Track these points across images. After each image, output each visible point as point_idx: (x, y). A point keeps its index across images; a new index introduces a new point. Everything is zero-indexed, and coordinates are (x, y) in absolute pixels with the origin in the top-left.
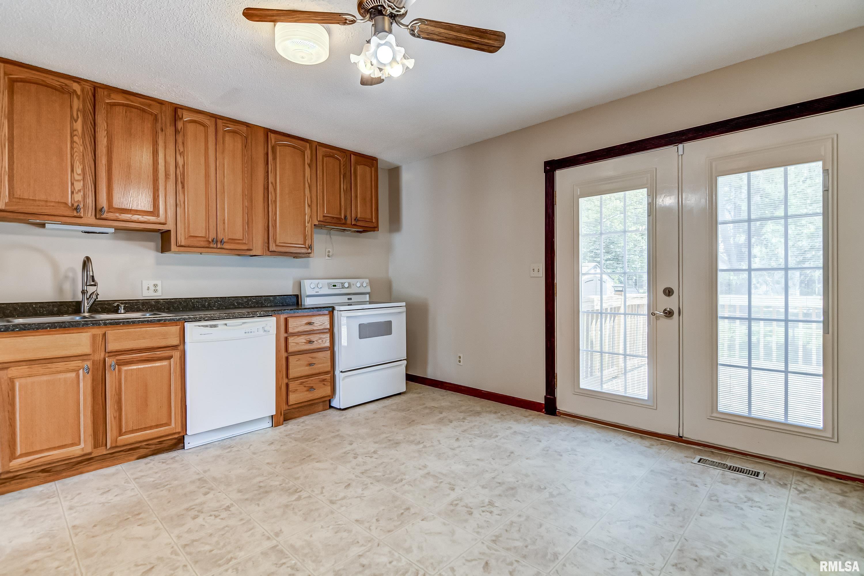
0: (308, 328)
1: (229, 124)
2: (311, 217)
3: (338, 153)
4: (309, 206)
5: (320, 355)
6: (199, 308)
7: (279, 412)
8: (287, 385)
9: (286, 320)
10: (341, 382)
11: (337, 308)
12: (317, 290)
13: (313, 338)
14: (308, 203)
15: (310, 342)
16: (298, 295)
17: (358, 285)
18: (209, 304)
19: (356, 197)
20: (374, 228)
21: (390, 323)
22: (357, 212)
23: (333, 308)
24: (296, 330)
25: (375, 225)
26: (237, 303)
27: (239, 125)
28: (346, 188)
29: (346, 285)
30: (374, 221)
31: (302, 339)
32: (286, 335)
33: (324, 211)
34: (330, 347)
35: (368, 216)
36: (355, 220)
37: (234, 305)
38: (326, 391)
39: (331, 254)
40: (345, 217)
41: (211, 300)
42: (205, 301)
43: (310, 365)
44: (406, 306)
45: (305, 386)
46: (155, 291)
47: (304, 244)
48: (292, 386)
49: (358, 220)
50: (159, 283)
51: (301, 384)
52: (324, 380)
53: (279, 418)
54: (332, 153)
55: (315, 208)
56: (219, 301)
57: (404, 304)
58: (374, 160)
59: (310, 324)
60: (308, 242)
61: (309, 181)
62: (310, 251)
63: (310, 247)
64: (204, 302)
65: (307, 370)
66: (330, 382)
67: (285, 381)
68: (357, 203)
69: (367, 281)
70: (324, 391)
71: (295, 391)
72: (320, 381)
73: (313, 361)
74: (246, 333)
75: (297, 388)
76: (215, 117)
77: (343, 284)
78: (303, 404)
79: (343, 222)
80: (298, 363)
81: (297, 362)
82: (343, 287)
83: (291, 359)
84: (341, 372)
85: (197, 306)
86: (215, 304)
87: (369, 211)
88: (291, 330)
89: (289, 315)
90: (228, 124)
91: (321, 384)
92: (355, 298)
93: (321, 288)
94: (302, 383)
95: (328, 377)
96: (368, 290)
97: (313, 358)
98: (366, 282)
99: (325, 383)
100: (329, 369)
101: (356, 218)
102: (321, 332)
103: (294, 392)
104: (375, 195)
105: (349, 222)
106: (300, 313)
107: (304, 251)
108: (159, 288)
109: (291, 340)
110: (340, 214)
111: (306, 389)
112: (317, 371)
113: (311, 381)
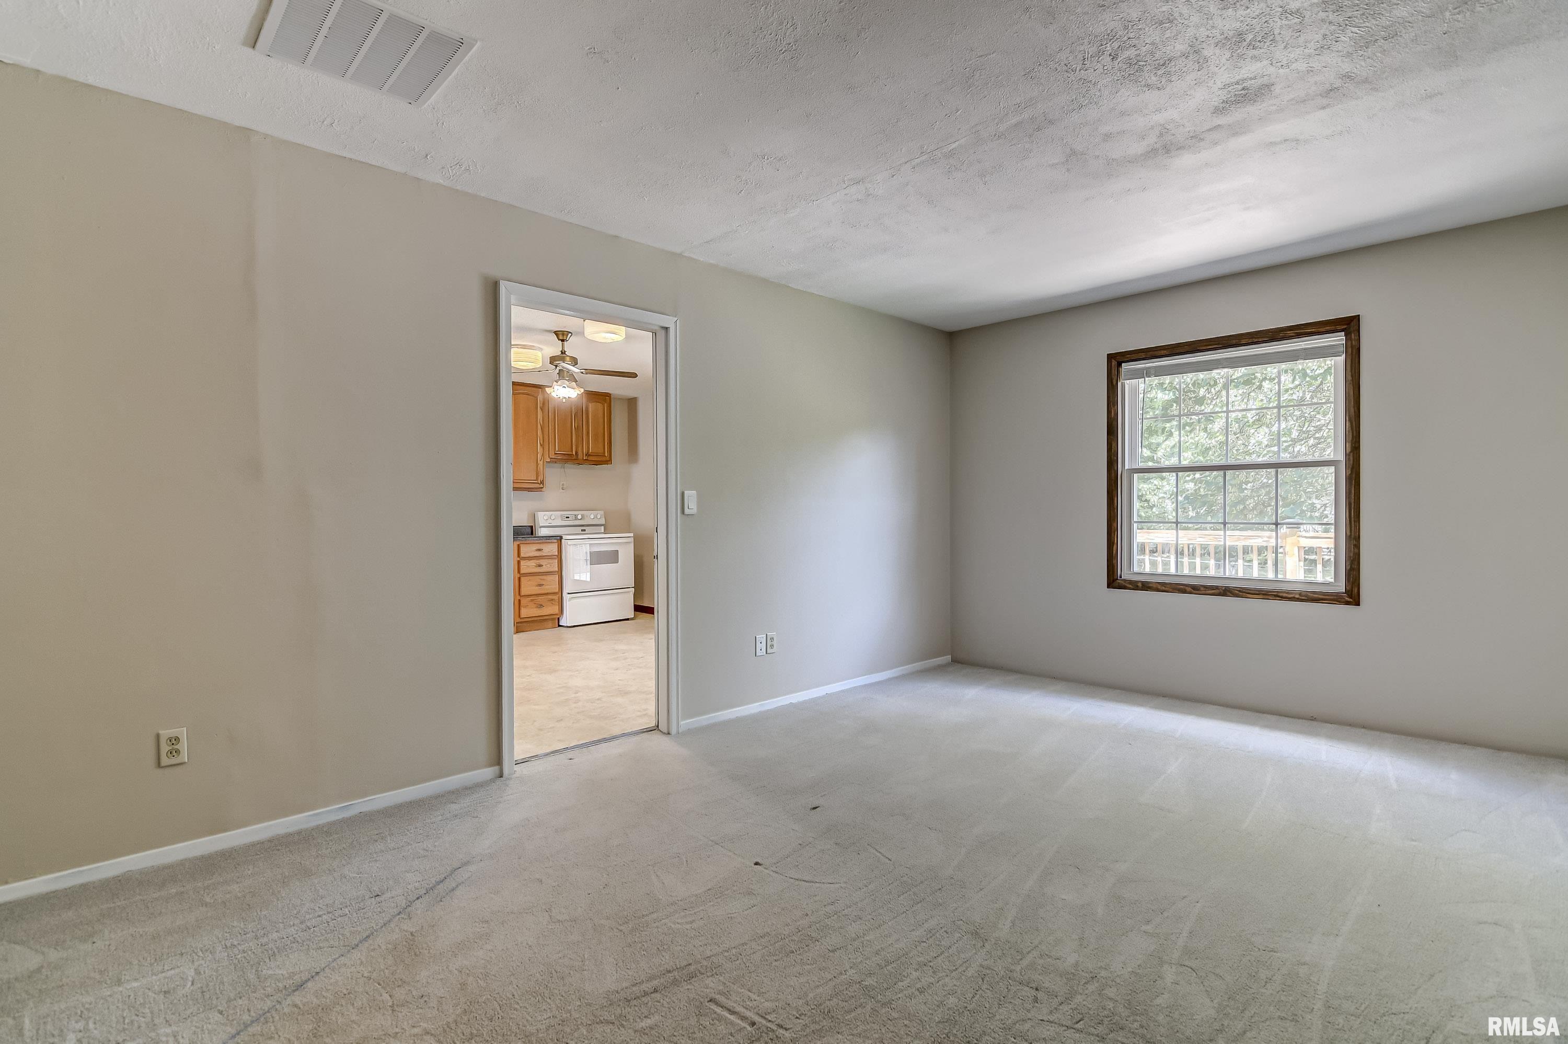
0: (538, 554)
2: (543, 455)
4: (541, 445)
5: (549, 578)
8: (519, 600)
9: (519, 546)
10: (568, 602)
11: (564, 537)
12: (550, 521)
13: (542, 562)
14: (540, 443)
15: (540, 566)
16: (532, 526)
17: (592, 517)
19: (588, 433)
20: (608, 461)
21: (616, 553)
22: (588, 448)
23: (561, 538)
24: (527, 555)
25: (608, 459)
28: (578, 426)
29: (579, 517)
30: (606, 455)
31: (532, 563)
32: (519, 559)
33: (555, 449)
34: (558, 572)
35: (601, 451)
36: (586, 455)
38: (555, 609)
39: (565, 487)
40: (576, 453)
43: (540, 585)
44: (634, 537)
45: (535, 603)
47: (537, 479)
48: (524, 601)
49: (589, 455)
52: (552, 600)
55: (547, 447)
57: (632, 535)
58: (606, 396)
59: (539, 550)
60: (540, 478)
61: (541, 423)
62: (542, 486)
63: (542, 482)
65: (537, 590)
66: (558, 602)
67: (518, 597)
68: (589, 439)
69: (602, 512)
70: (553, 609)
71: (526, 607)
72: (548, 600)
73: (542, 582)
75: (528, 604)
77: (576, 516)
78: (533, 619)
79: (575, 458)
80: (529, 583)
82: (576, 519)
83: (522, 579)
84: (568, 593)
87: (601, 446)
88: (522, 555)
89: (522, 542)
91: (550, 604)
92: (587, 529)
93: (554, 519)
94: (532, 600)
95: (556, 597)
96: (603, 522)
97: (543, 580)
98: (600, 514)
99: (553, 602)
100: (557, 590)
101: (588, 453)
102: (550, 557)
104: (607, 430)
105: (580, 456)
106: (531, 540)
107: (537, 486)
109: (522, 563)
110: (572, 451)
111: (535, 606)
112: (546, 592)
113: (541, 599)
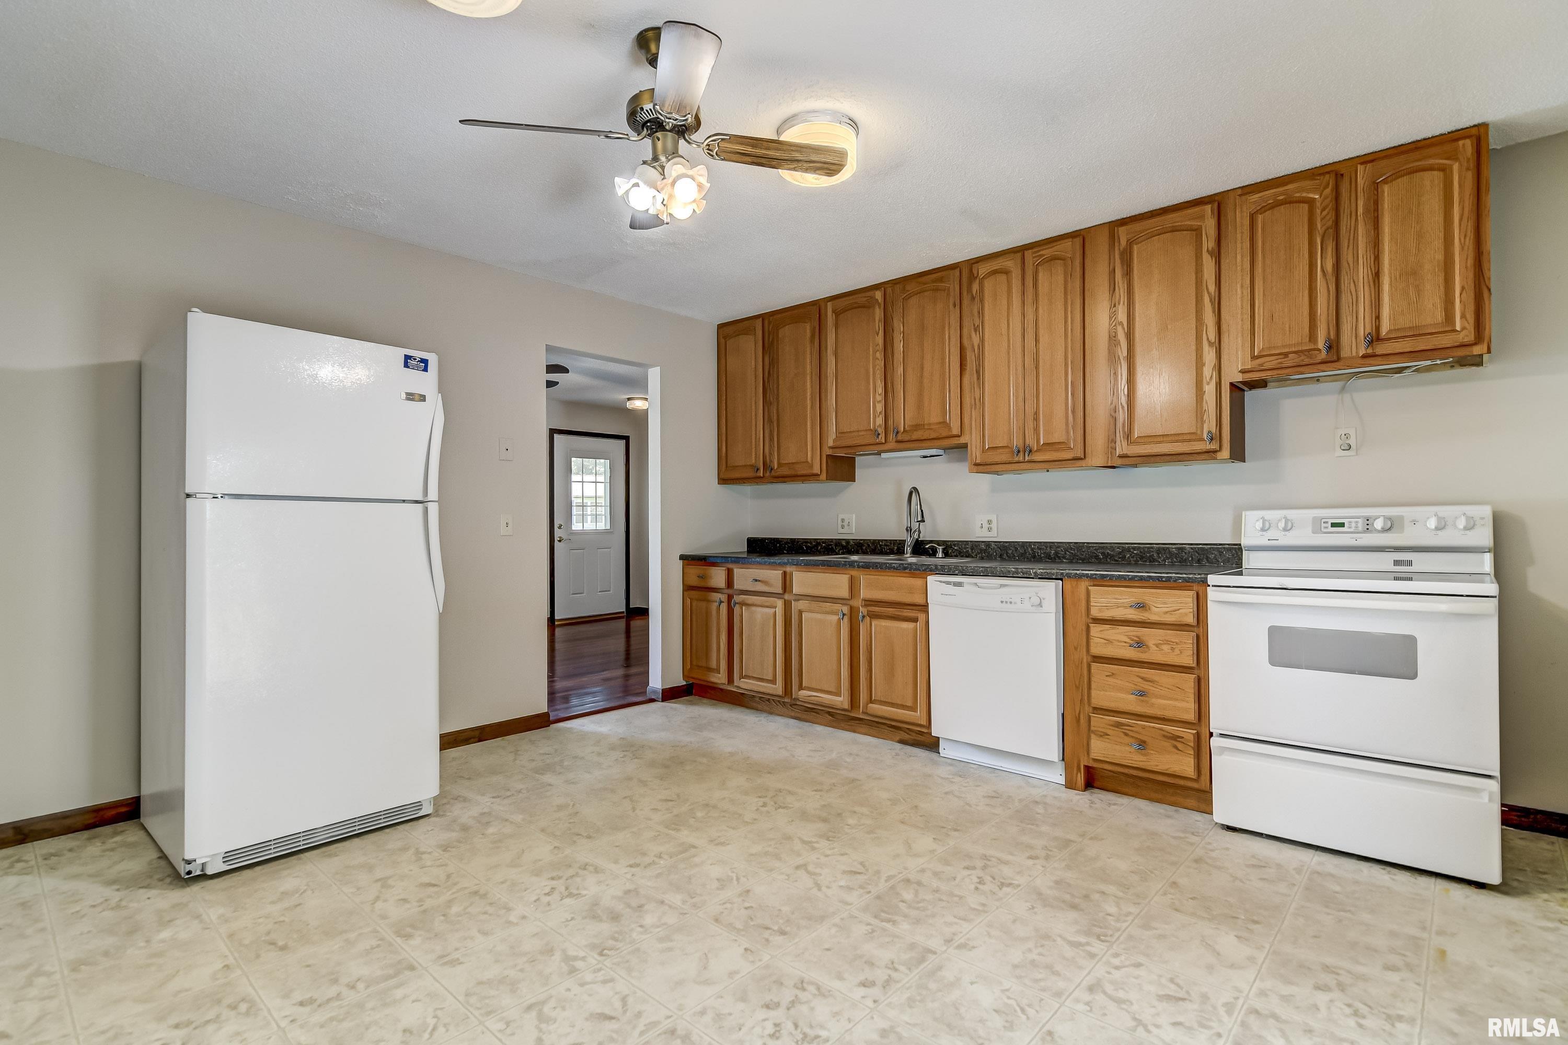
0: (1138, 614)
1: (1043, 250)
3: (1307, 183)
5: (1169, 680)
6: (1041, 558)
7: (1076, 765)
9: (1087, 591)
12: (1273, 533)
13: (1147, 636)
14: (1208, 339)
15: (1140, 644)
17: (1432, 523)
18: (1056, 553)
21: (1410, 642)
24: (1107, 614)
25: (1465, 337)
26: (1103, 553)
27: (1059, 243)
28: (1335, 264)
29: (1379, 524)
31: (1121, 634)
32: (1088, 620)
33: (1253, 346)
34: (1194, 668)
35: (1433, 314)
37: (1097, 557)
38: (1183, 763)
39: (1352, 441)
41: (1059, 547)
42: (1051, 547)
43: (1139, 693)
45: (1126, 734)
46: (990, 529)
47: (1198, 431)
48: (1096, 722)
50: (993, 518)
51: (1117, 727)
52: (1175, 738)
53: (1075, 775)
54: (1281, 194)
55: (1234, 345)
56: (1071, 549)
58: (1457, 140)
59: (1142, 606)
61: (1213, 288)
64: (1048, 549)
65: (1129, 702)
66: (1194, 748)
67: (1084, 709)
69: (1479, 511)
70: (1179, 762)
71: (1104, 735)
72: (1164, 736)
73: (1146, 686)
74: (1002, 602)
75: (1109, 732)
76: (1020, 251)
77: (1373, 522)
78: (1123, 771)
80: (1111, 680)
81: (1108, 679)
82: (1366, 529)
83: (1097, 669)
84: (1225, 735)
85: (1038, 555)
86: (1066, 553)
88: (1096, 612)
89: (1094, 582)
90: (1039, 251)
91: (1167, 744)
92: (1421, 562)
93: (1285, 530)
94: (1118, 725)
95: (1189, 735)
96: (1485, 541)
97: (1147, 681)
98: (1468, 514)
99: (1180, 746)
100: (1193, 718)
102: (1171, 628)
103: (1101, 736)
107: (1196, 447)
108: (994, 526)
109: (1098, 631)
111: (1130, 740)
112: (1159, 713)
113: (1144, 727)
